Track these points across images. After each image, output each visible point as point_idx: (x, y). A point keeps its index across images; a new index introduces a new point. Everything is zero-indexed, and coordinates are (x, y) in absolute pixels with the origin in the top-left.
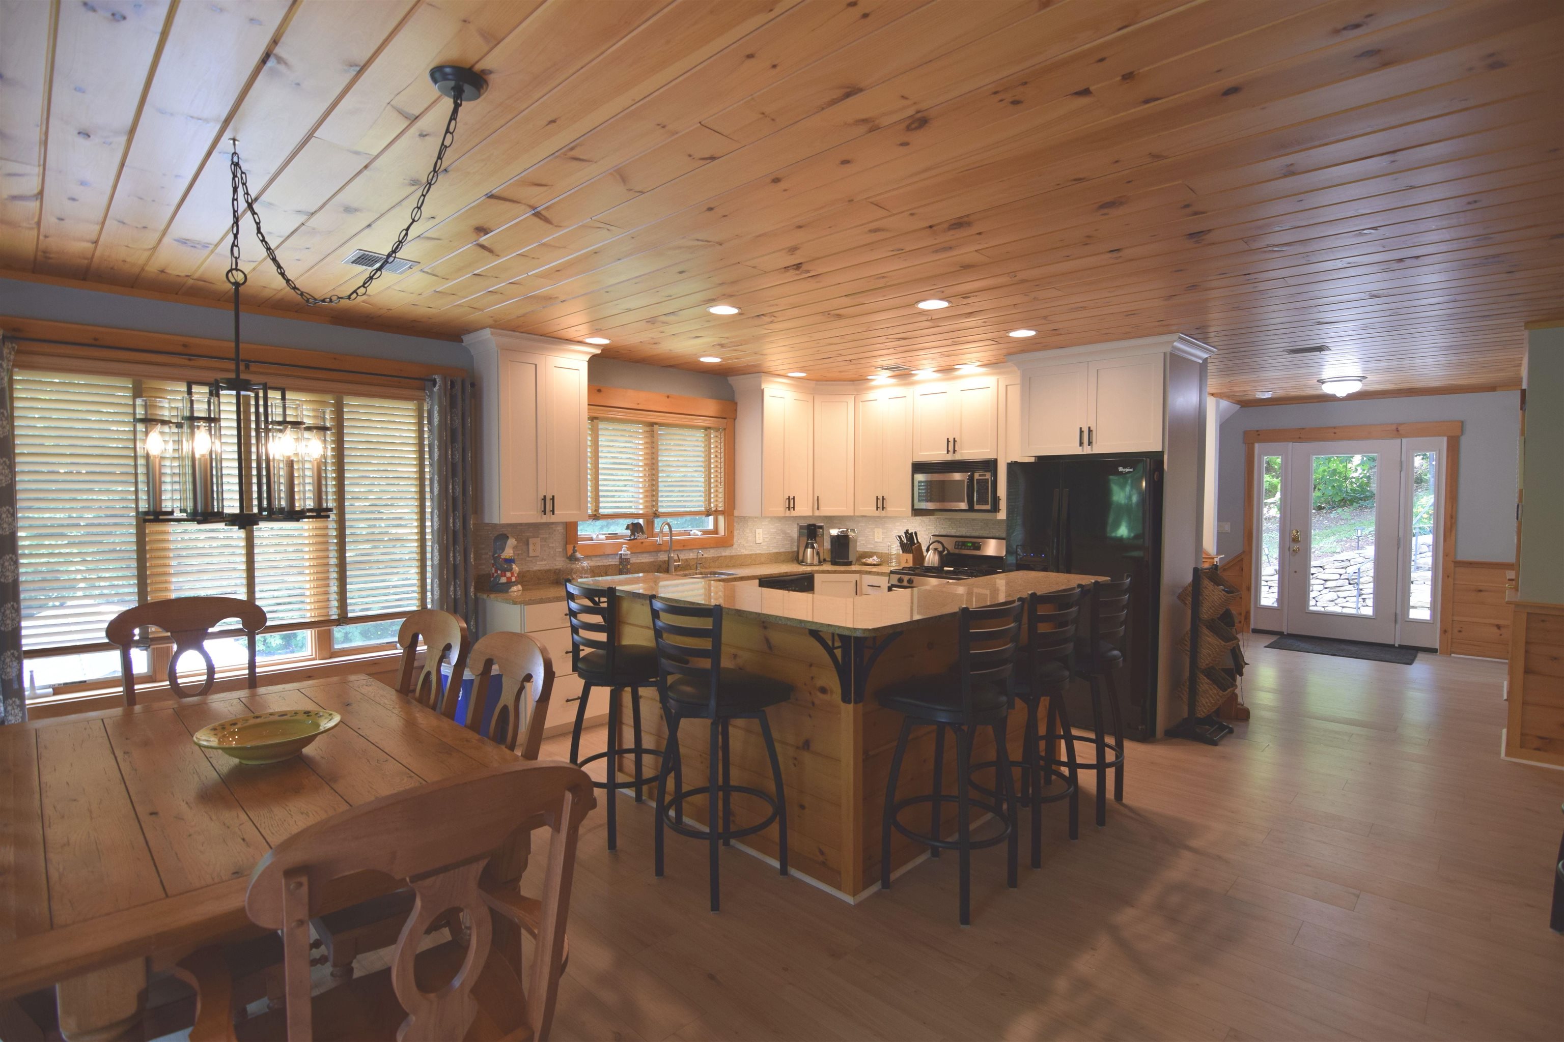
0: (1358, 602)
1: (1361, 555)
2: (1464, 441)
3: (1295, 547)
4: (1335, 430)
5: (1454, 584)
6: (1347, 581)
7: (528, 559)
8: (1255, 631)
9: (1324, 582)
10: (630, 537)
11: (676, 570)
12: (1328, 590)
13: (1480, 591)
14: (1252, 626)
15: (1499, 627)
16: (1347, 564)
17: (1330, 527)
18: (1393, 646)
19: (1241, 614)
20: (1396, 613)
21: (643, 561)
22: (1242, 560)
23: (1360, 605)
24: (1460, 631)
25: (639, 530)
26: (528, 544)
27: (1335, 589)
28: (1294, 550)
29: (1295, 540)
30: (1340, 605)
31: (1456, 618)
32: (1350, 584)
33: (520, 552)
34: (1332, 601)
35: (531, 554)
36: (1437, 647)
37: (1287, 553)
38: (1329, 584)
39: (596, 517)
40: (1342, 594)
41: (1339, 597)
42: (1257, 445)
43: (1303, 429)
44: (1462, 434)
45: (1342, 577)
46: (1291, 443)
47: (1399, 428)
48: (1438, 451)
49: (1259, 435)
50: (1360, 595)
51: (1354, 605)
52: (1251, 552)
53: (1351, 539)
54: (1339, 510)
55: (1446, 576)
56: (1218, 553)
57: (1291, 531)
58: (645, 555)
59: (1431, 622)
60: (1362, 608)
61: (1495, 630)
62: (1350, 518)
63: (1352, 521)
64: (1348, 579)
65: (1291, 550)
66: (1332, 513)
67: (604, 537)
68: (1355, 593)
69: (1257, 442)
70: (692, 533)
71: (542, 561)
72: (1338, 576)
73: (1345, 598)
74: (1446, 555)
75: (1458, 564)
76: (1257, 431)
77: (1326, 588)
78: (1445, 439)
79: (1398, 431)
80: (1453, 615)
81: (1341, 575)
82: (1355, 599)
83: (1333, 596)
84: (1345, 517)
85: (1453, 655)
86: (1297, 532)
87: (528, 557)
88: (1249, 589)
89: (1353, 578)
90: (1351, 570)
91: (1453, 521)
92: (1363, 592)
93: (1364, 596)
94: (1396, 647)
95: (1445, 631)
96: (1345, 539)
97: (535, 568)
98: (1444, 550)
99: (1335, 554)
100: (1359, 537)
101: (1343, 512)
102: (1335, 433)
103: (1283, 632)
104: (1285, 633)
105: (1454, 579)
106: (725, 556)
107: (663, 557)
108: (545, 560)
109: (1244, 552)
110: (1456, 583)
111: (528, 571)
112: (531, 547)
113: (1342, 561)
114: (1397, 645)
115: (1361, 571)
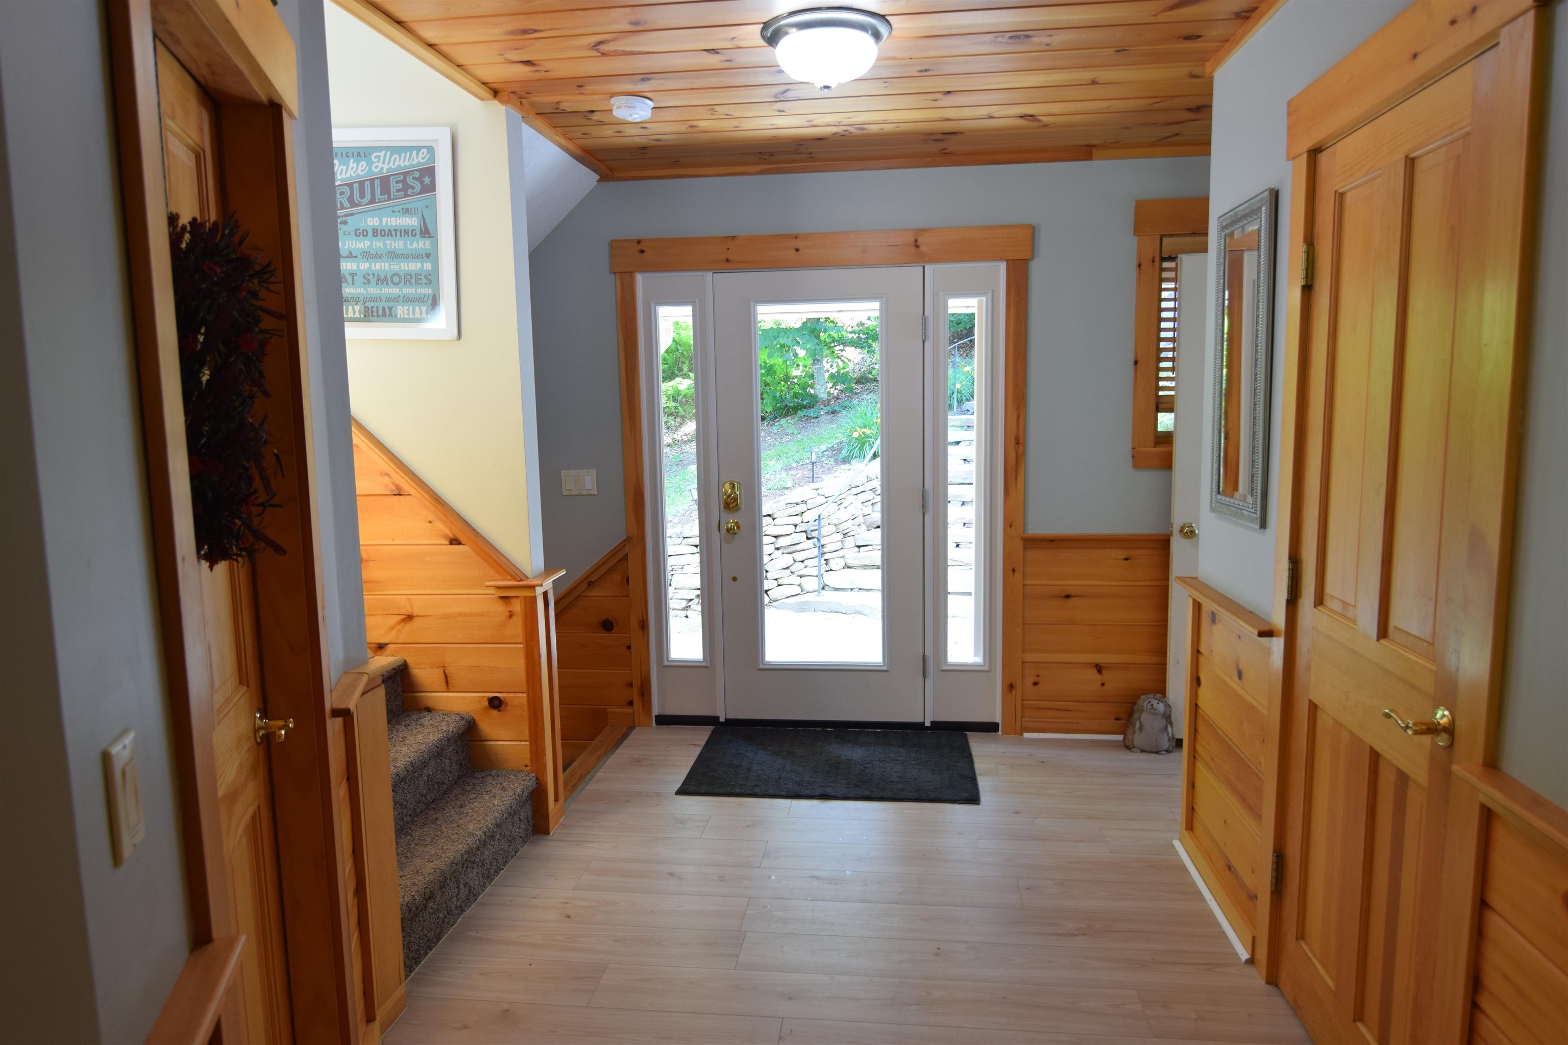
0: (819, 566)
1: (820, 492)
2: (1038, 272)
3: (730, 521)
4: (798, 244)
5: (1024, 585)
6: (804, 535)
8: (664, 720)
9: (774, 539)
12: (780, 551)
13: (1068, 596)
14: (656, 711)
15: (1099, 668)
16: (802, 507)
17: (774, 446)
18: (919, 726)
19: (631, 685)
20: (924, 656)
22: (625, 558)
23: (823, 571)
24: (1035, 684)
27: (792, 549)
28: (728, 530)
29: (730, 504)
30: (797, 573)
31: (1029, 657)
32: (808, 538)
34: (787, 568)
36: (998, 719)
37: (716, 535)
38: (782, 542)
40: (799, 556)
41: (795, 561)
42: (639, 278)
43: (733, 238)
44: (1032, 258)
45: (798, 529)
46: (709, 275)
47: (920, 239)
48: (990, 295)
49: (642, 251)
50: (823, 554)
51: (814, 572)
52: (642, 539)
53: (802, 465)
54: (783, 421)
55: (1010, 570)
56: (549, 569)
57: (720, 485)
59: (986, 668)
60: (826, 575)
61: (1093, 674)
62: (795, 432)
63: (799, 436)
64: (805, 532)
65: (724, 528)
66: (773, 425)
68: (816, 552)
69: (641, 271)
72: (791, 529)
73: (802, 562)
74: (1009, 524)
75: (1033, 542)
76: (639, 242)
77: (778, 549)
78: (1003, 266)
79: (917, 246)
80: (1023, 651)
81: (796, 526)
82: (815, 562)
83: (787, 560)
84: (790, 431)
85: (1026, 735)
86: (733, 487)
88: (644, 625)
89: (812, 529)
90: (810, 516)
91: (1021, 449)
92: (825, 550)
93: (826, 556)
94: (928, 727)
95: (1012, 686)
96: (794, 465)
98: (1005, 515)
99: (786, 492)
100: (813, 463)
101: (787, 424)
102: (797, 250)
103: (718, 718)
104: (722, 720)
105: (1024, 576)
109: (628, 539)
110: (1027, 582)
113: (797, 504)
114: (928, 724)
115: (822, 517)
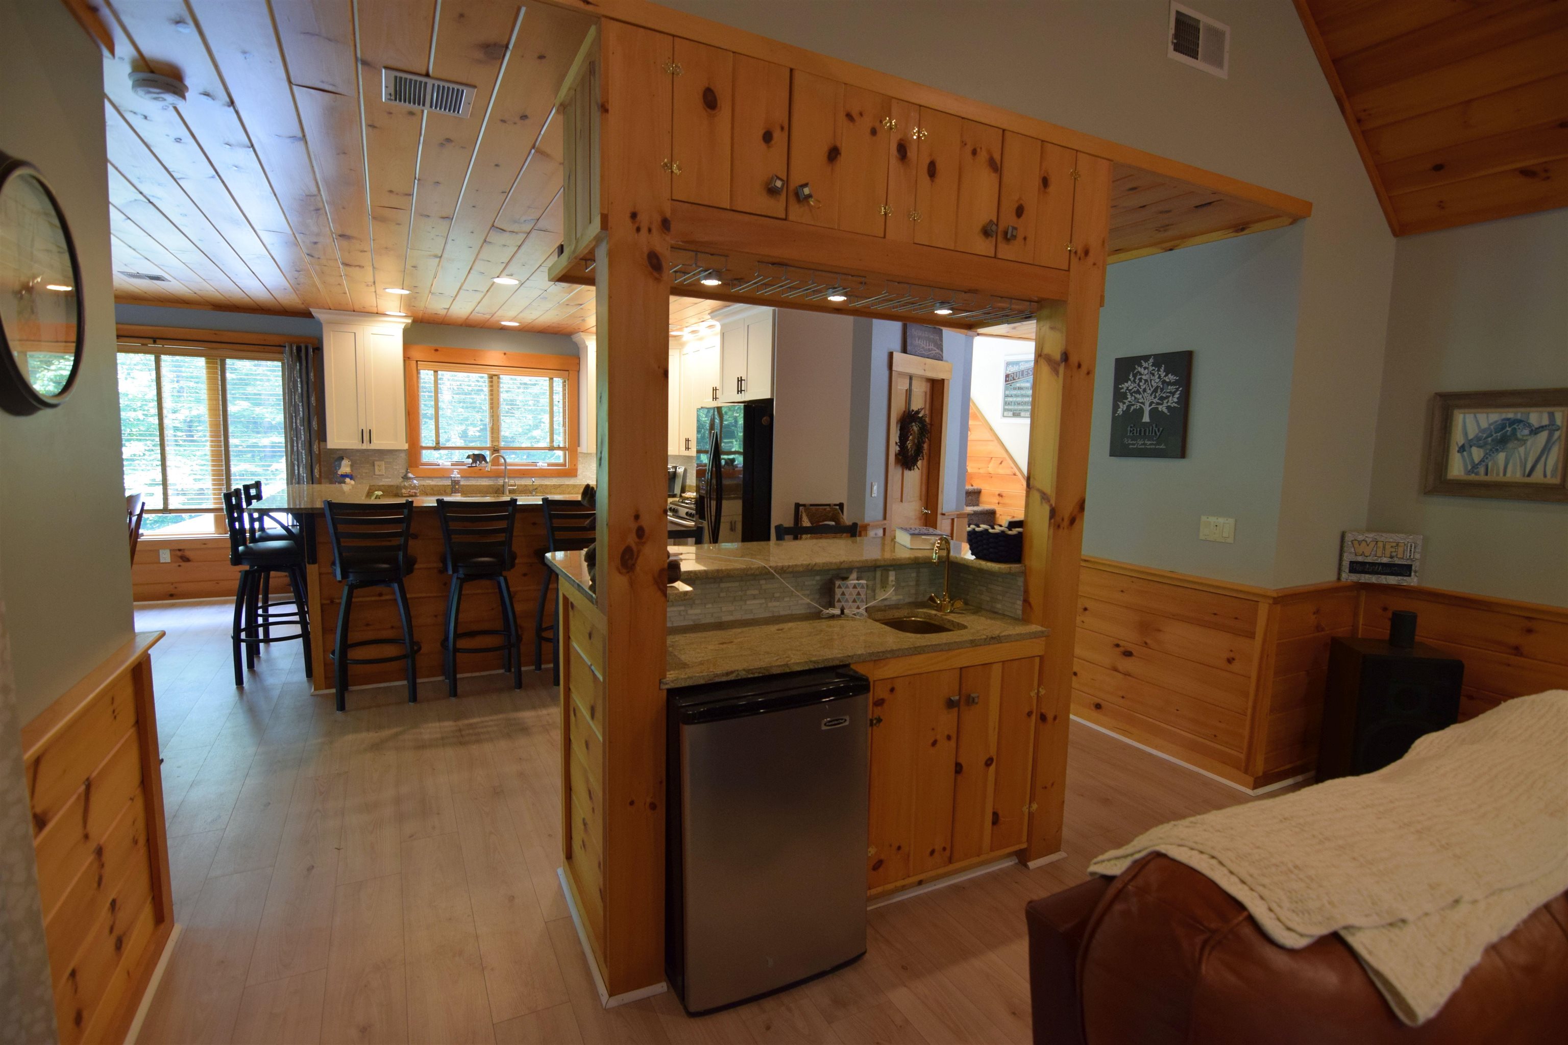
7: (374, 476)
10: (472, 464)
11: (510, 493)
21: (482, 484)
25: (481, 459)
26: (374, 466)
33: (367, 471)
35: (377, 472)
39: (437, 447)
58: (485, 480)
67: (450, 464)
70: (538, 464)
71: (386, 478)
87: (375, 475)
97: (381, 484)
106: (568, 485)
107: (501, 482)
108: (390, 478)
111: (374, 485)
112: (376, 468)
